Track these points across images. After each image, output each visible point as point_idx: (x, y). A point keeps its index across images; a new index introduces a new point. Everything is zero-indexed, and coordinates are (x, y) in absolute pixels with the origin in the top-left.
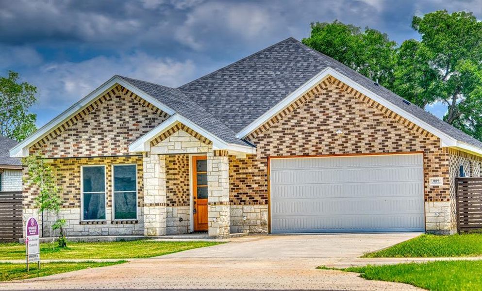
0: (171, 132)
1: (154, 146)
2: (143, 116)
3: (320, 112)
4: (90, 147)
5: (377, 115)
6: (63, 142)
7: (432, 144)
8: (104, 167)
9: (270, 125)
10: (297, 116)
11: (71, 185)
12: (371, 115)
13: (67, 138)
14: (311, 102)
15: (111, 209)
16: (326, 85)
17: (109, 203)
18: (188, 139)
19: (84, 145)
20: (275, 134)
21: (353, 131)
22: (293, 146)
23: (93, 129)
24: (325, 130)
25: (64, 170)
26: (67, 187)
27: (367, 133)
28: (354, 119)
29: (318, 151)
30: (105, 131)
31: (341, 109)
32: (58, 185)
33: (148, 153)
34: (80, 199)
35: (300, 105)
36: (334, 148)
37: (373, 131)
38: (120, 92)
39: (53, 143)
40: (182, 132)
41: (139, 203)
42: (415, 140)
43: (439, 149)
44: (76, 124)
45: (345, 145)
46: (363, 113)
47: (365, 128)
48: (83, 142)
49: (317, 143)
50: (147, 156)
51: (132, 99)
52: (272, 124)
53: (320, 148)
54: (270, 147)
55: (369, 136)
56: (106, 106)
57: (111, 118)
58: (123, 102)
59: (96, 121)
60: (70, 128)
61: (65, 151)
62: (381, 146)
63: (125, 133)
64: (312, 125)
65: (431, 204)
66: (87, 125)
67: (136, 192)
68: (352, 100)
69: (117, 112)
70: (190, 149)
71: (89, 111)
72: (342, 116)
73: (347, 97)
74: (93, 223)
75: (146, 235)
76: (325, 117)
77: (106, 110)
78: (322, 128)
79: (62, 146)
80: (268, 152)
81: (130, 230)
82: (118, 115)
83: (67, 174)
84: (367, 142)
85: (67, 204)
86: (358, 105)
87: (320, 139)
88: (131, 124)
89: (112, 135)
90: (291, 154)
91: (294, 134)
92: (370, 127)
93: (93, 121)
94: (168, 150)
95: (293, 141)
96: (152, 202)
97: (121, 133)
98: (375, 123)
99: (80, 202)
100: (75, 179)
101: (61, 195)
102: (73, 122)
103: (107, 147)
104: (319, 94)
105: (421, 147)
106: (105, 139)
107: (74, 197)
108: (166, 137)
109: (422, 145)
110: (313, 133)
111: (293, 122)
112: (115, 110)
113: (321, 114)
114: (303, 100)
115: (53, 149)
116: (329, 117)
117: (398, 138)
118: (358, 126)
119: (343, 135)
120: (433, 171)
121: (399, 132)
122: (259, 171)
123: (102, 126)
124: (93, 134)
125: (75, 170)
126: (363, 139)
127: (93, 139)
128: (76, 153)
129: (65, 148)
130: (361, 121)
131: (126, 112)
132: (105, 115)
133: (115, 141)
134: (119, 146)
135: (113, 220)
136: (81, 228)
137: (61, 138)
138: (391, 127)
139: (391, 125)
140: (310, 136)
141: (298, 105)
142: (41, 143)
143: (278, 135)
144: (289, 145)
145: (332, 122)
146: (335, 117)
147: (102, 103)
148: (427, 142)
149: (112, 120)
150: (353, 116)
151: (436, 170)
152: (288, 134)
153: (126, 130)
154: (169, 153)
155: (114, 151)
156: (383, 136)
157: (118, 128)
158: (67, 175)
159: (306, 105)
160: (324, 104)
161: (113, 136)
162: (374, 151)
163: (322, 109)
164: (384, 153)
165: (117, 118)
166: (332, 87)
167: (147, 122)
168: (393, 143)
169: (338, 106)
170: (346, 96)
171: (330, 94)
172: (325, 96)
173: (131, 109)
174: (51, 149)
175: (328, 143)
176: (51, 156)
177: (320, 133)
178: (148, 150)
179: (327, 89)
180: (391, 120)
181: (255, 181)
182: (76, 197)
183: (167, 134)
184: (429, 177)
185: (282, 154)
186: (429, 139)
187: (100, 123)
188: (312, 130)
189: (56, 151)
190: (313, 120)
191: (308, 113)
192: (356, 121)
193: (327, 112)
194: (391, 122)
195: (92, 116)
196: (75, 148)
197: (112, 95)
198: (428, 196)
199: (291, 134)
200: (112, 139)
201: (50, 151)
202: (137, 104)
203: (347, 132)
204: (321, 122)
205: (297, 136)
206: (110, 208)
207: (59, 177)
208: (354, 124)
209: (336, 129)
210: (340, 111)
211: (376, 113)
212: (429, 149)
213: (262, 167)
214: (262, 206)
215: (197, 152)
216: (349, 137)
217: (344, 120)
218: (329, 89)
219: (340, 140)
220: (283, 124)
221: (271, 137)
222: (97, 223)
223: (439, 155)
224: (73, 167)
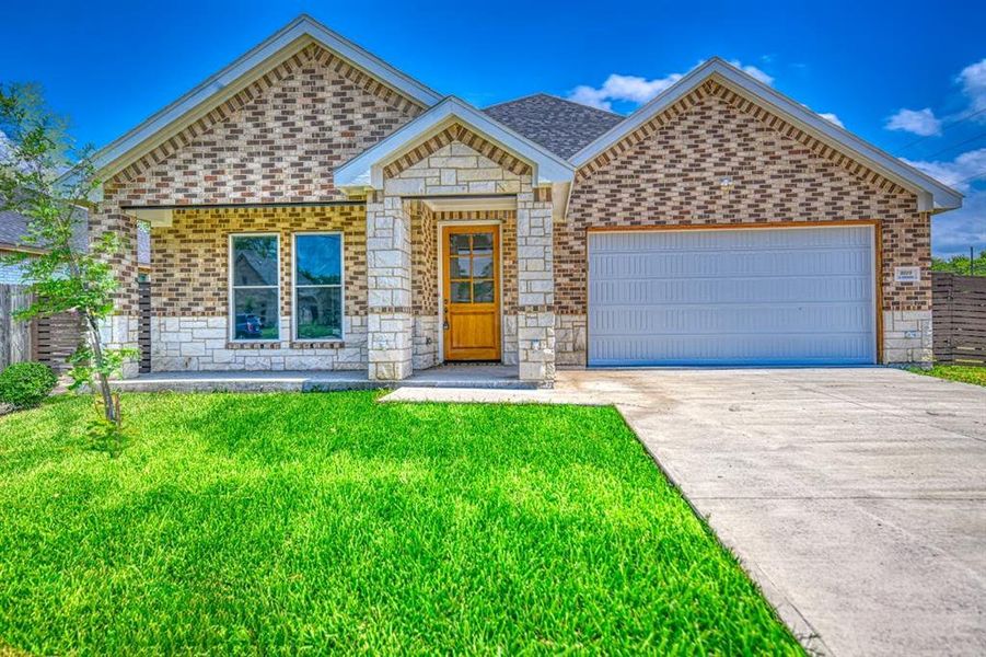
0: (433, 145)
1: (392, 177)
2: (365, 116)
3: (689, 147)
4: (244, 183)
5: (798, 152)
6: (181, 172)
7: (900, 206)
8: (276, 237)
9: (592, 170)
10: (644, 153)
11: (207, 272)
12: (786, 152)
13: (190, 161)
14: (673, 128)
15: (291, 320)
16: (700, 97)
17: (286, 308)
18: (472, 162)
19: (229, 179)
20: (603, 186)
21: (751, 182)
22: (637, 209)
23: (249, 143)
24: (697, 179)
25: (194, 241)
26: (201, 275)
27: (776, 187)
28: (754, 159)
29: (683, 218)
30: (279, 148)
31: (729, 140)
32: (182, 271)
33: (379, 193)
34: (226, 299)
35: (651, 133)
36: (713, 212)
37: (788, 181)
38: (314, 61)
39: (157, 174)
40: (460, 147)
41: (347, 307)
42: (868, 198)
43: (913, 216)
44: (211, 132)
45: (736, 207)
46: (770, 148)
47: (773, 177)
48: (227, 170)
49: (682, 203)
50: (375, 200)
51: (340, 77)
52: (597, 168)
53: (688, 213)
54: (593, 210)
55: (782, 191)
56: (280, 91)
57: (291, 119)
58: (319, 83)
59: (257, 126)
60: (197, 139)
61: (186, 190)
62: (803, 210)
63: (323, 152)
64: (672, 171)
65: (897, 314)
66: (236, 132)
67: (340, 288)
68: (751, 125)
69: (305, 107)
70: (477, 186)
71: (242, 103)
72: (730, 155)
73: (740, 119)
74: (252, 347)
75: (374, 377)
76: (698, 156)
77: (279, 102)
78: (692, 175)
79: (179, 179)
80: (588, 220)
81: (329, 360)
82: (308, 112)
83: (200, 249)
84: (778, 201)
85: (200, 309)
86: (761, 133)
87: (688, 195)
88: (337, 133)
89: (293, 157)
90: (632, 223)
91: (639, 185)
92: (782, 174)
93: (250, 124)
94: (426, 186)
95: (637, 200)
96: (388, 304)
97: (316, 152)
98: (794, 167)
99: (227, 304)
100: (218, 260)
101: (188, 290)
102: (204, 128)
103: (281, 182)
104: (687, 114)
105: (880, 212)
106: (278, 165)
107: (214, 294)
108: (421, 158)
109: (883, 207)
110: (674, 185)
111: (637, 164)
112: (301, 101)
113: (691, 150)
114: (657, 125)
115: (158, 185)
116: (705, 156)
117: (836, 194)
118: (761, 173)
119: (733, 189)
120: (902, 255)
121: (838, 184)
122: (571, 253)
123: (270, 136)
124: (251, 154)
125: (217, 243)
126: (770, 196)
127: (250, 166)
128: (210, 196)
129: (186, 185)
130: (766, 163)
131: (326, 106)
132: (278, 113)
133: (300, 170)
134: (310, 181)
135: (294, 340)
136: (229, 355)
137: (177, 162)
138: (824, 175)
139: (823, 170)
140: (669, 190)
141: (646, 133)
142: (132, 173)
143: (607, 188)
144: (628, 205)
145: (712, 165)
146: (717, 155)
147: (270, 84)
148: (892, 202)
149: (293, 124)
150: (752, 154)
151: (908, 253)
152: (626, 186)
153: (325, 146)
154: (428, 194)
155: (297, 191)
156: (807, 190)
157: (307, 141)
158: (201, 252)
159: (661, 133)
160: (695, 132)
161: (296, 160)
162: (791, 219)
163: (692, 142)
164: (810, 222)
165: (306, 118)
166: (713, 101)
167: (373, 127)
168: (826, 204)
169: (722, 136)
170: (739, 117)
171: (708, 113)
172: (698, 118)
173: (336, 100)
174: (154, 187)
175: (702, 204)
176: (154, 201)
177: (688, 184)
178: (378, 186)
179: (702, 103)
180: (824, 161)
181: (564, 271)
182: (218, 294)
183: (423, 151)
184: (894, 265)
185: (615, 223)
186: (894, 197)
187: (266, 131)
188: (673, 180)
189: (164, 191)
190: (676, 161)
191: (665, 148)
192: (758, 164)
193: (702, 146)
194: (824, 165)
195: (249, 114)
196: (209, 184)
197: (294, 67)
198: (891, 302)
199: (632, 186)
200: (293, 165)
201: (151, 191)
202: (351, 88)
203: (739, 183)
204: (691, 165)
205: (644, 190)
206: (288, 318)
207: (184, 256)
208: (753, 168)
209: (718, 178)
210: (726, 145)
211: (795, 148)
212: (896, 216)
213: (577, 246)
214: (577, 318)
215: (493, 192)
216: (743, 192)
217: (734, 162)
218: (707, 104)
219: (727, 197)
220: (618, 168)
221: (595, 192)
222: (262, 346)
223: (915, 225)
224: (212, 236)
